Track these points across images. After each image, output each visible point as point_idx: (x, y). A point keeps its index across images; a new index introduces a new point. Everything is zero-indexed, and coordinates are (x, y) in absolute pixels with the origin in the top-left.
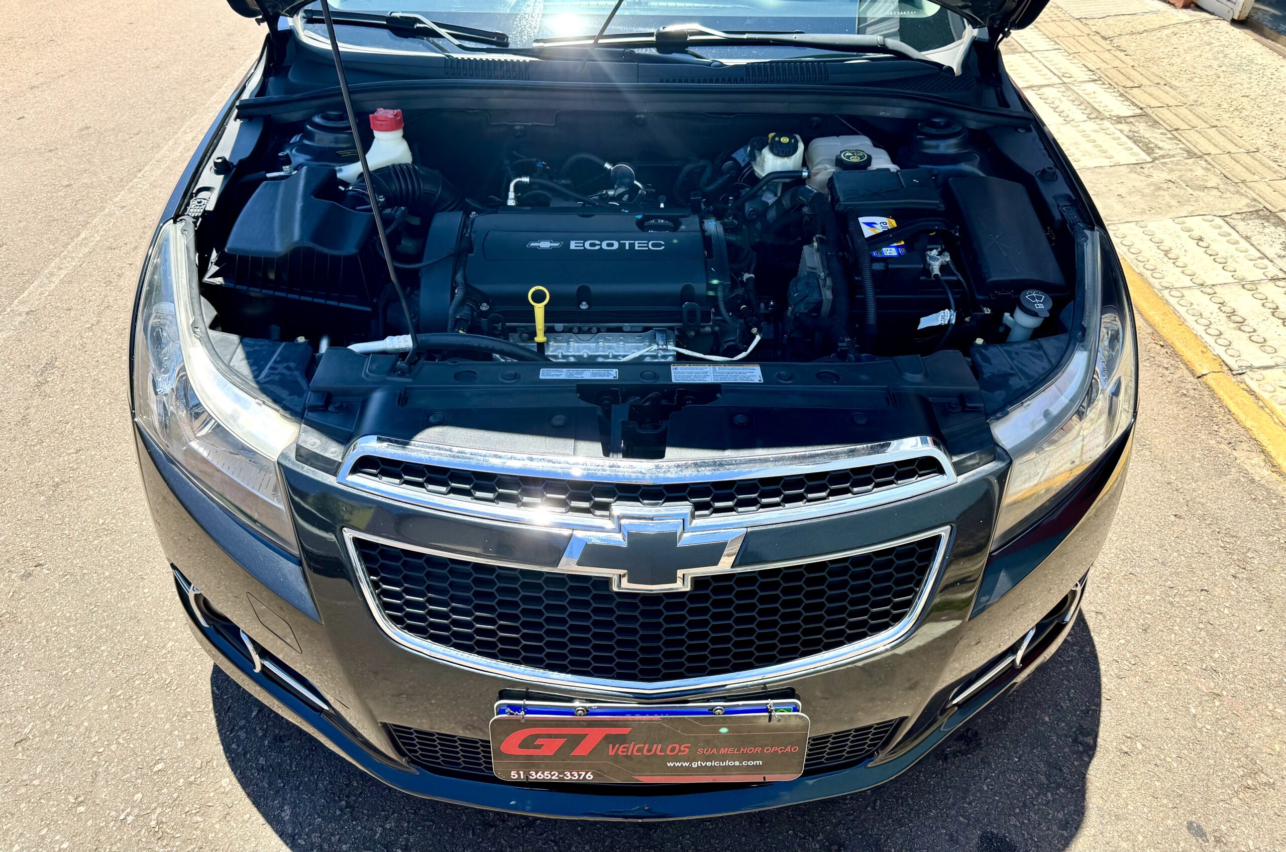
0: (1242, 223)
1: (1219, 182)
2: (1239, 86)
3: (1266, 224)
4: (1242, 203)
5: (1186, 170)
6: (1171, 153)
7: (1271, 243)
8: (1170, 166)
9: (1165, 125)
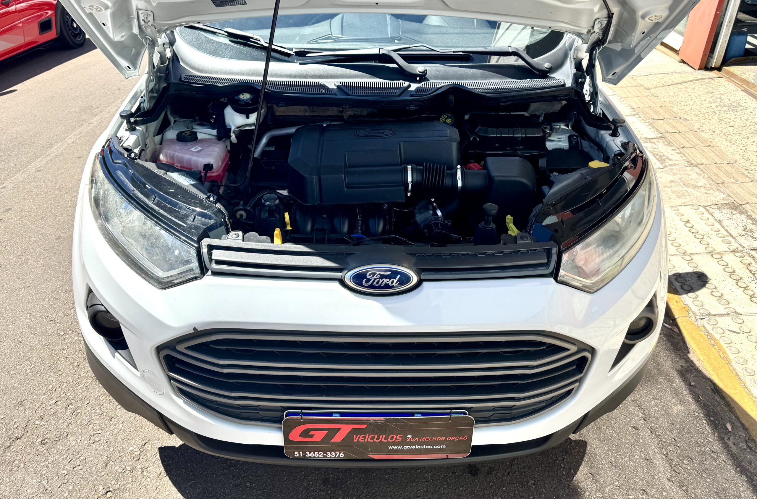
0: (718, 211)
1: (706, 182)
2: (728, 120)
3: (734, 212)
4: (719, 197)
5: (685, 174)
6: (676, 163)
7: (736, 226)
8: (675, 171)
9: (675, 144)
